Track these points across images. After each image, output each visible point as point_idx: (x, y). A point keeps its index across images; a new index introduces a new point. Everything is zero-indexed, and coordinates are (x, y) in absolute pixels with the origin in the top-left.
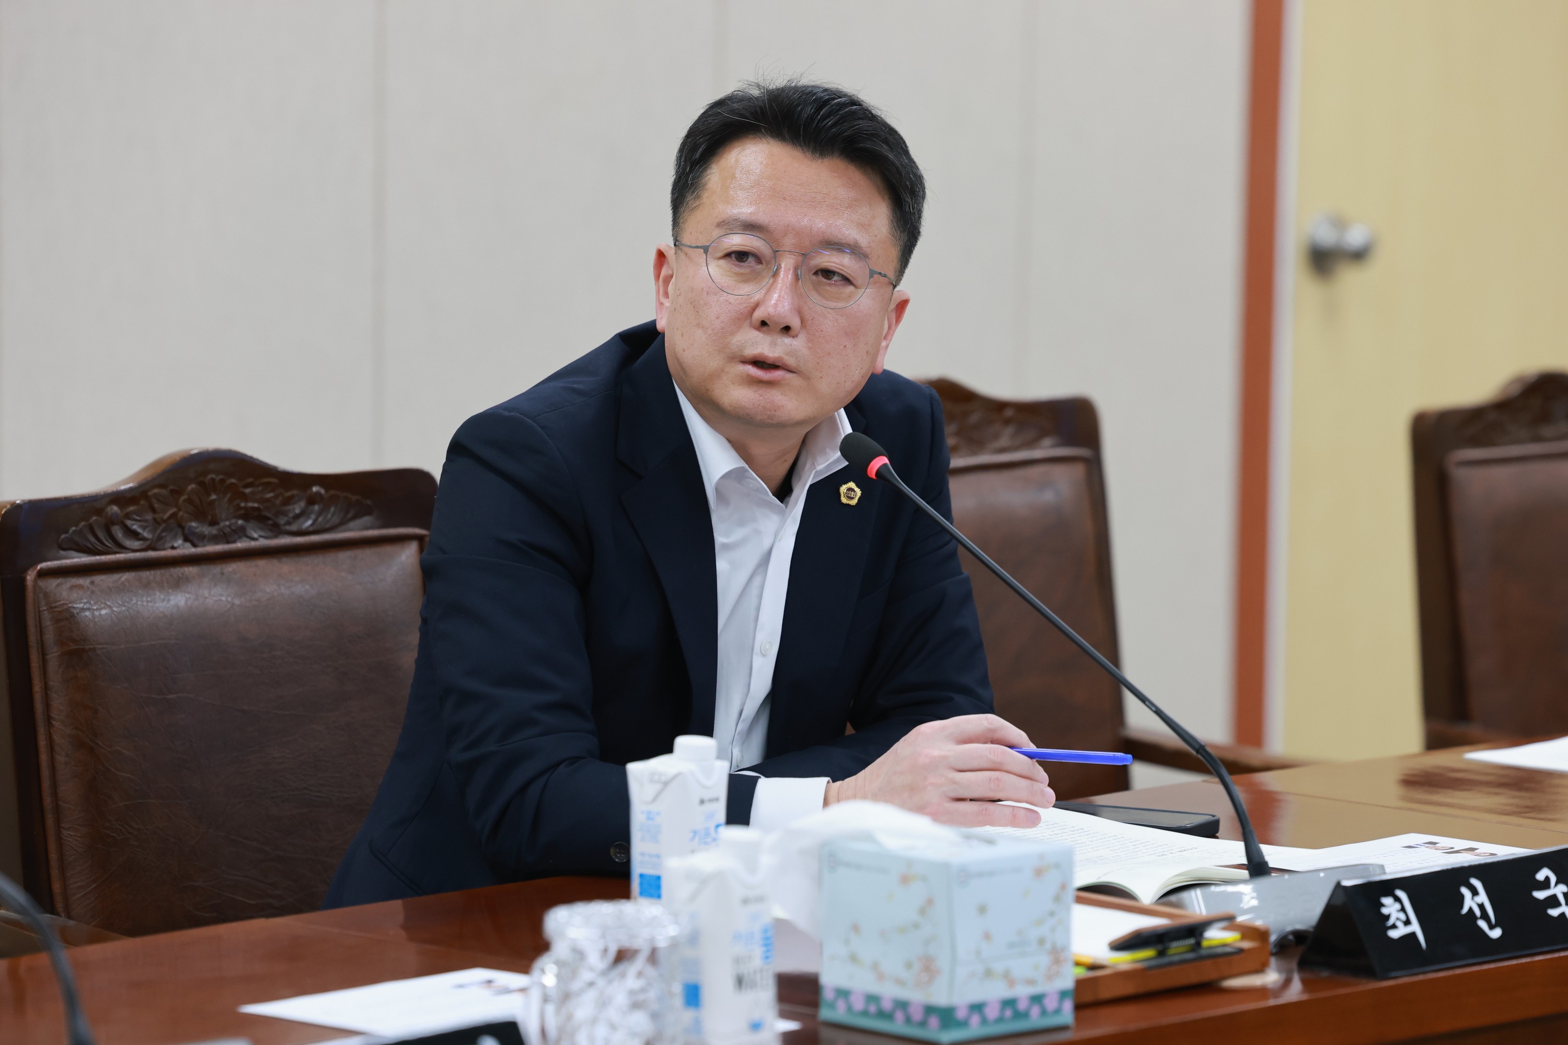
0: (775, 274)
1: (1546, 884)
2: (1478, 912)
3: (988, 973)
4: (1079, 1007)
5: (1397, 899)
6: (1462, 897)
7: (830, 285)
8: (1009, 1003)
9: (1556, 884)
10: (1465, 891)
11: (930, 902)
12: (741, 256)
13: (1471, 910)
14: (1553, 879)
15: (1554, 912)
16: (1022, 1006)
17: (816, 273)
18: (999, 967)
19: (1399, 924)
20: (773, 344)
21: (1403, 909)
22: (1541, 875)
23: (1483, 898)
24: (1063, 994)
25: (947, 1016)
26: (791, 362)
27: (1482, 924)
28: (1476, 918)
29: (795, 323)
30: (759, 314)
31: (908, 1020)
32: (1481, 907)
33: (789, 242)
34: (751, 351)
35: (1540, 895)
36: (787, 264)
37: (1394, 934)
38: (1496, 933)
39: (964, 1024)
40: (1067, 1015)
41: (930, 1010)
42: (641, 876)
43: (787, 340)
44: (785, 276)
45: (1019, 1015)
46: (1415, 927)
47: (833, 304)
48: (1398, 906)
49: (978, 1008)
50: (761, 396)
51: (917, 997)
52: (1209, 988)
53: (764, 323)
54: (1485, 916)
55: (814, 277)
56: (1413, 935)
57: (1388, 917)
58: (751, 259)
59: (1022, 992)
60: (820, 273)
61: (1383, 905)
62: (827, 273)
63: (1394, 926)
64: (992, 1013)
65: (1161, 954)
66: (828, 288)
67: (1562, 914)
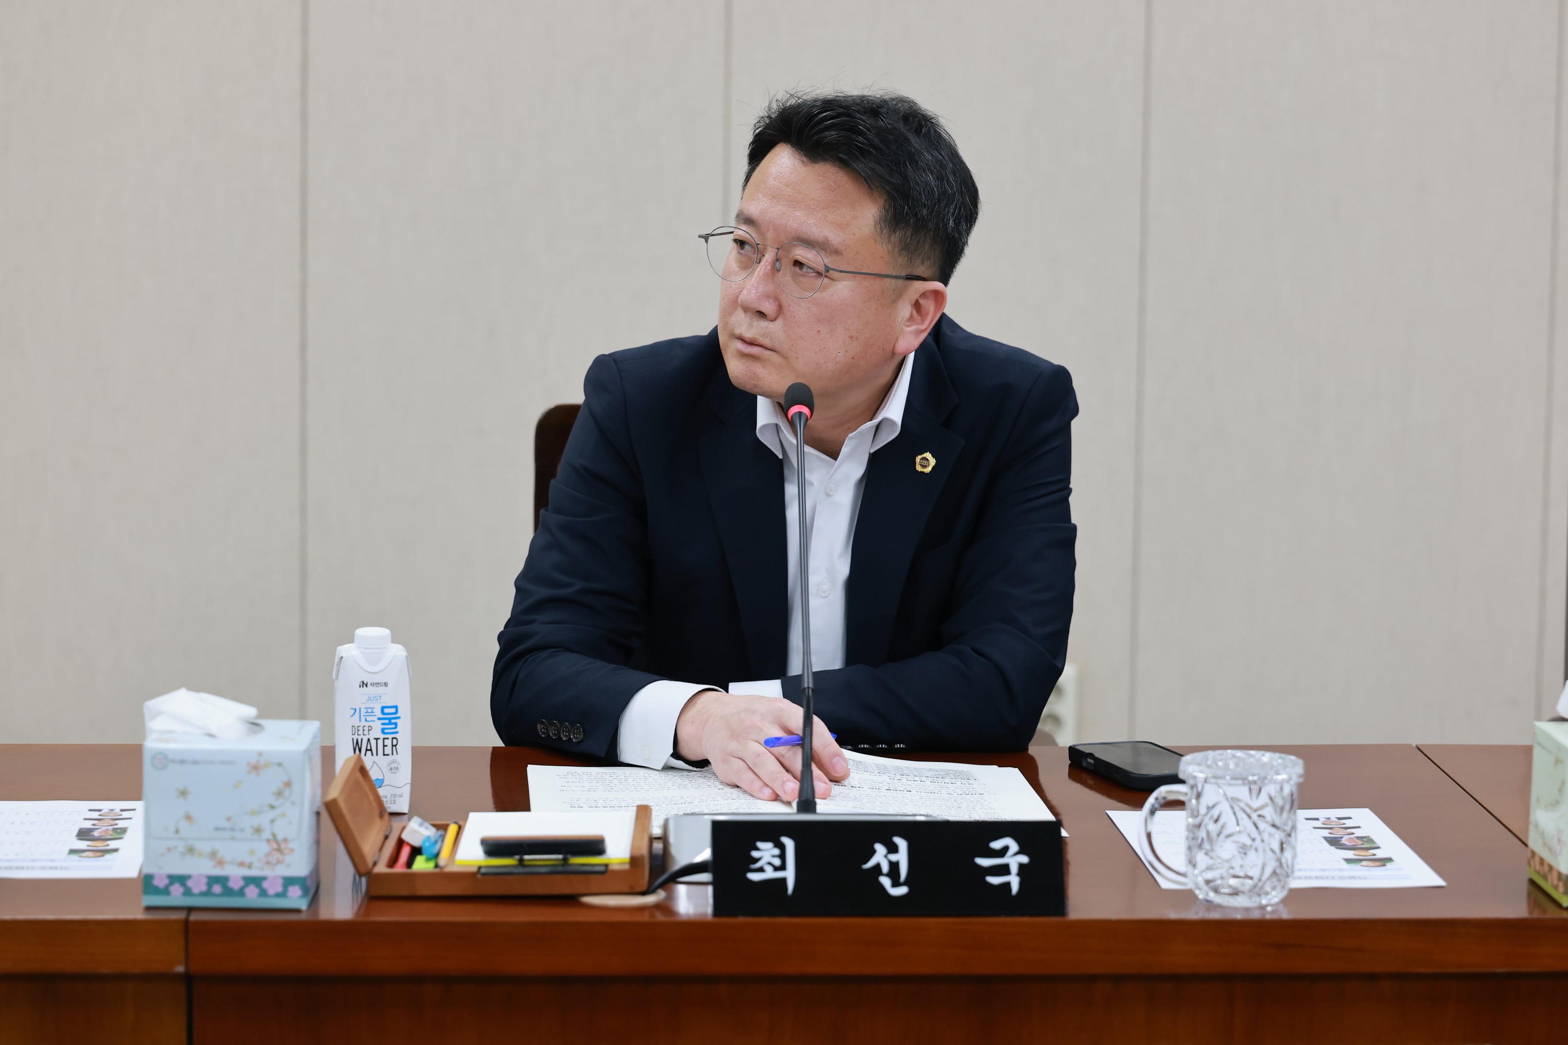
0: (758, 265)
1: (1000, 853)
2: (885, 868)
3: (191, 850)
5: (780, 845)
6: (873, 852)
9: (1016, 854)
10: (880, 849)
12: (742, 244)
13: (878, 867)
14: (1014, 849)
15: (995, 880)
16: (235, 885)
17: (791, 264)
18: (205, 847)
19: (769, 869)
20: (750, 326)
21: (782, 856)
22: (997, 845)
23: (902, 857)
27: (886, 881)
28: (881, 874)
30: (740, 299)
32: (894, 866)
33: (770, 236)
35: (985, 862)
36: (769, 254)
37: (756, 877)
38: (898, 892)
39: (166, 891)
43: (764, 324)
44: (762, 268)
45: (228, 892)
46: (790, 875)
47: (808, 294)
48: (777, 852)
49: (182, 880)
50: (747, 367)
54: (893, 873)
55: (792, 268)
56: (783, 881)
57: (757, 860)
58: (748, 248)
59: (234, 873)
61: (757, 849)
62: (800, 265)
63: (761, 870)
64: (198, 886)
66: (802, 278)
67: (1007, 885)
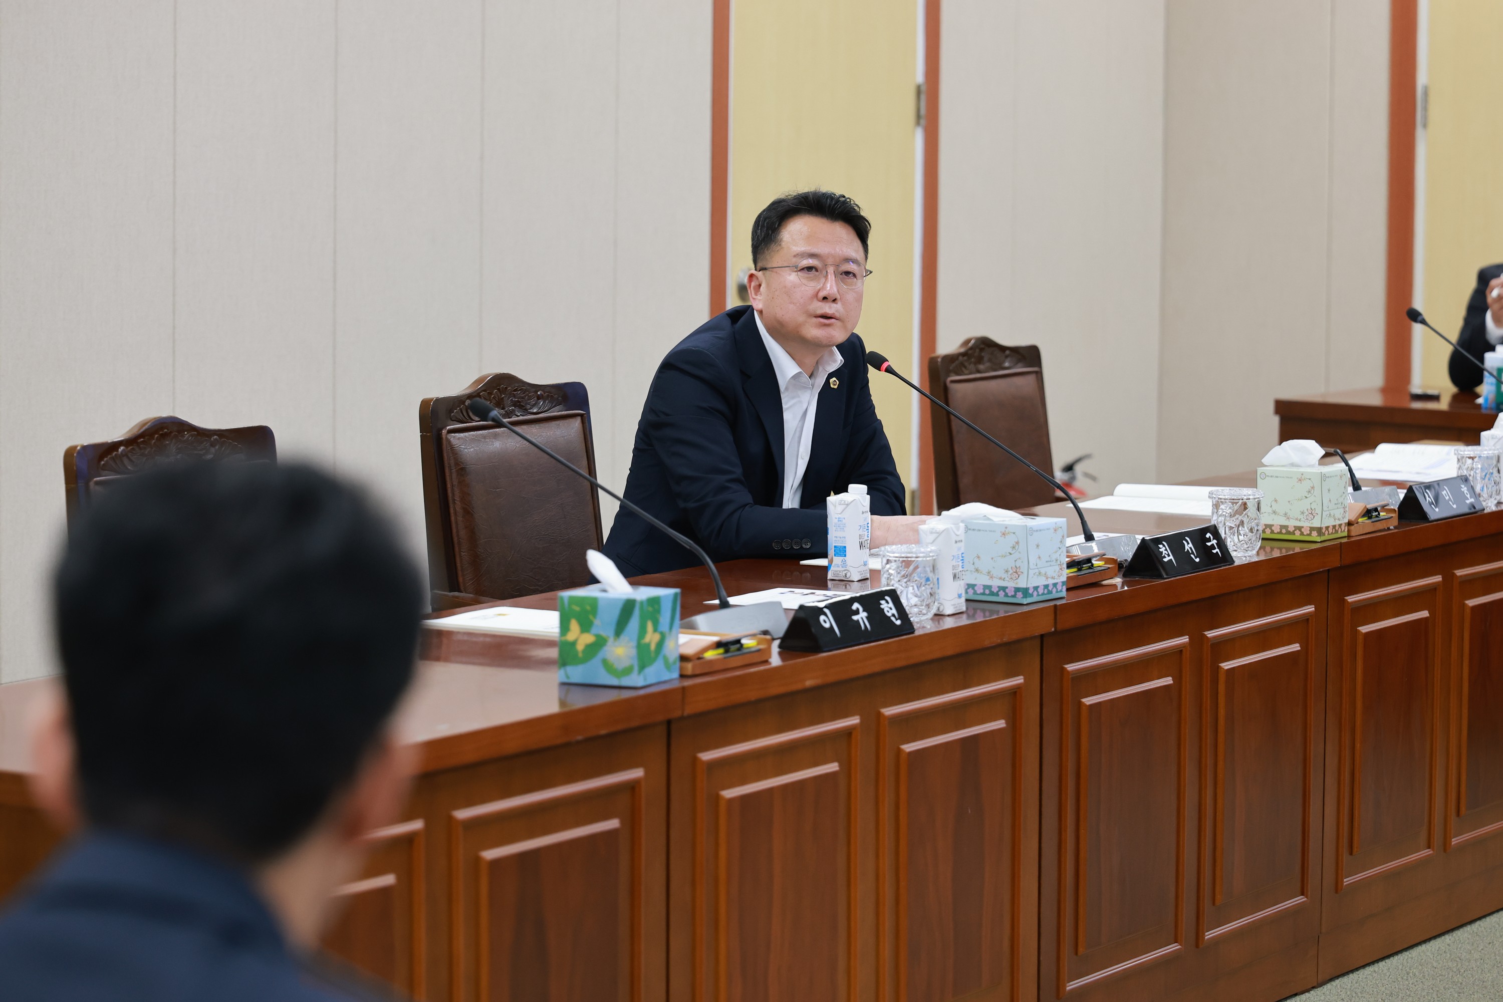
0: (826, 277)
1: (1209, 540)
2: (1191, 552)
3: (1040, 573)
4: (1068, 590)
5: (1164, 546)
6: (1184, 545)
7: (848, 279)
8: (1046, 586)
9: (1213, 539)
10: (1184, 543)
11: (1017, 543)
12: (809, 268)
13: (1188, 551)
14: (1212, 538)
15: (1214, 551)
17: (841, 274)
19: (1166, 556)
20: (830, 308)
21: (1166, 550)
22: (1207, 536)
23: (1191, 545)
24: (1063, 582)
25: (1025, 592)
26: (837, 315)
27: (1192, 556)
28: (1190, 554)
29: (838, 297)
30: (822, 294)
31: (1006, 595)
32: (1191, 548)
33: (830, 261)
34: (819, 312)
35: (1209, 544)
36: (831, 270)
37: (1165, 560)
38: (1197, 560)
39: (1032, 595)
40: (1064, 593)
41: (1017, 590)
42: (835, 547)
43: (834, 305)
44: (831, 277)
45: (1050, 592)
46: (1171, 557)
47: (850, 288)
48: (1164, 548)
49: (1036, 588)
50: (825, 332)
51: (1011, 584)
52: (1096, 585)
53: (825, 298)
54: (1193, 553)
55: (841, 276)
56: (1171, 559)
57: (1162, 553)
58: (814, 270)
59: (1050, 584)
60: (843, 274)
61: (1159, 548)
62: (847, 273)
63: (1165, 557)
64: (1041, 590)
65: (1080, 570)
66: (847, 280)
67: (1217, 552)
